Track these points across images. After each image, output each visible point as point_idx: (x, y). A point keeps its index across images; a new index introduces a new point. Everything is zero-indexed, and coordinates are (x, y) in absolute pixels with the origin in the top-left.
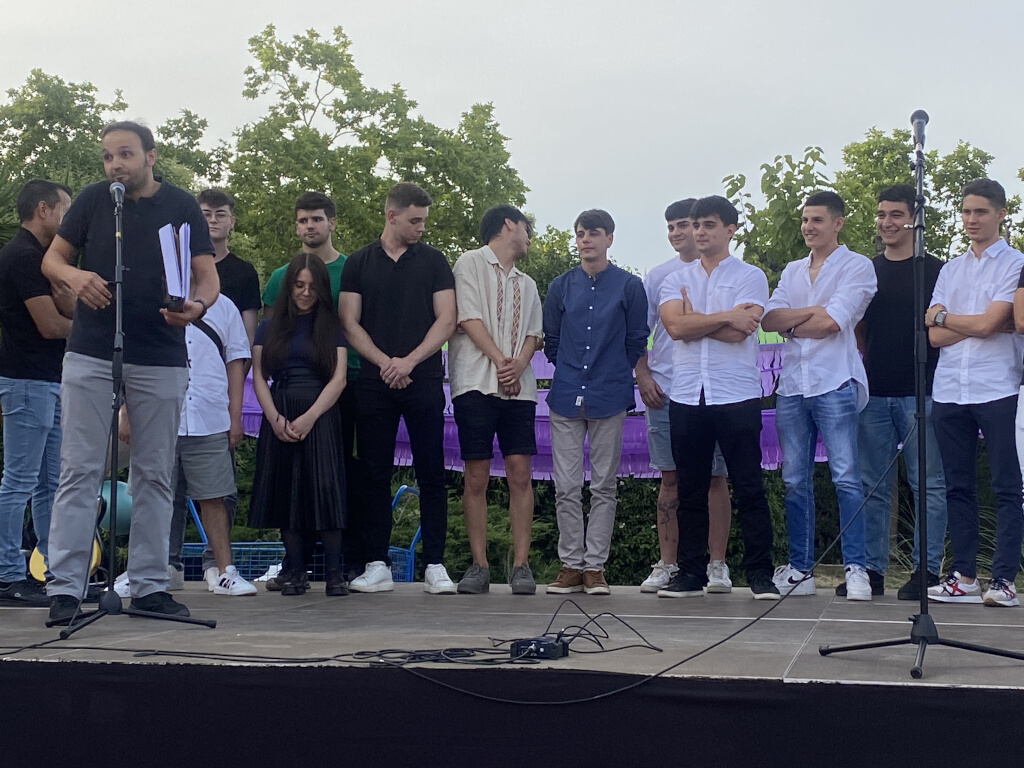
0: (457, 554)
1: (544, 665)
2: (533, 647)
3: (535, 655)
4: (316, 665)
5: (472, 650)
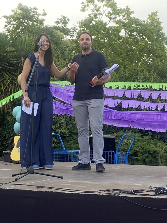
0: (143, 154)
2: (162, 190)
3: (163, 193)
4: (91, 194)
5: (142, 190)
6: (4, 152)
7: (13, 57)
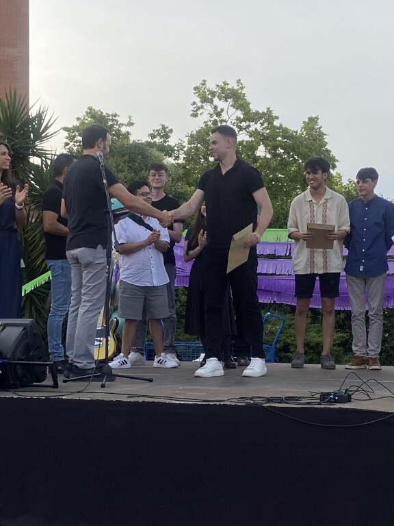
1: (337, 406)
2: (332, 396)
3: (333, 401)
4: (218, 403)
5: (300, 398)
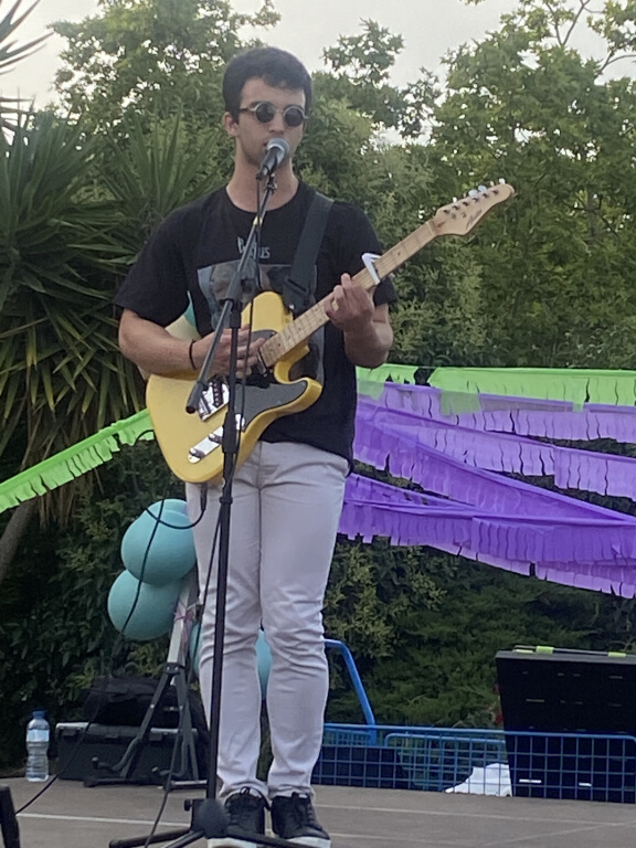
6: (61, 731)
7: (109, 238)
